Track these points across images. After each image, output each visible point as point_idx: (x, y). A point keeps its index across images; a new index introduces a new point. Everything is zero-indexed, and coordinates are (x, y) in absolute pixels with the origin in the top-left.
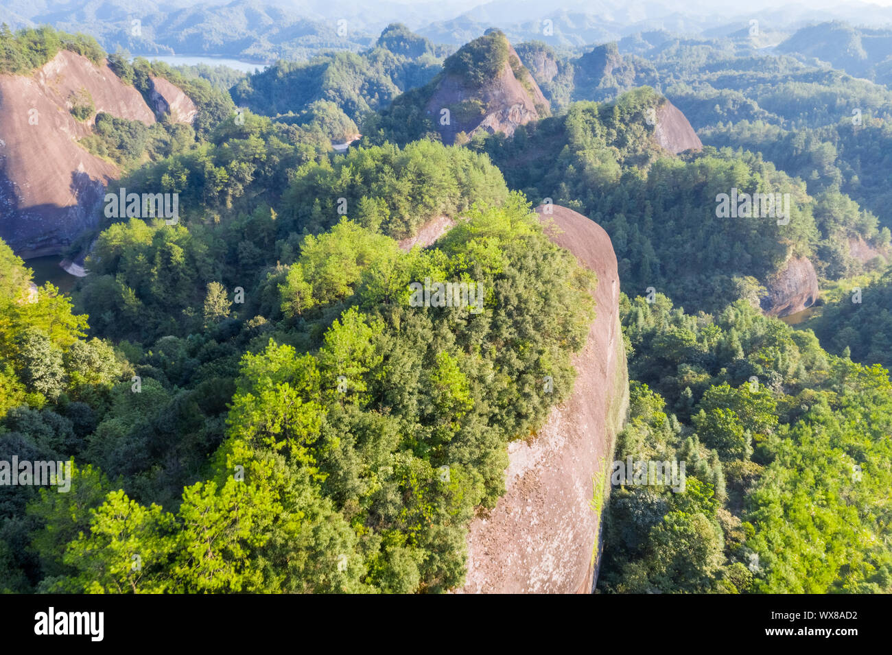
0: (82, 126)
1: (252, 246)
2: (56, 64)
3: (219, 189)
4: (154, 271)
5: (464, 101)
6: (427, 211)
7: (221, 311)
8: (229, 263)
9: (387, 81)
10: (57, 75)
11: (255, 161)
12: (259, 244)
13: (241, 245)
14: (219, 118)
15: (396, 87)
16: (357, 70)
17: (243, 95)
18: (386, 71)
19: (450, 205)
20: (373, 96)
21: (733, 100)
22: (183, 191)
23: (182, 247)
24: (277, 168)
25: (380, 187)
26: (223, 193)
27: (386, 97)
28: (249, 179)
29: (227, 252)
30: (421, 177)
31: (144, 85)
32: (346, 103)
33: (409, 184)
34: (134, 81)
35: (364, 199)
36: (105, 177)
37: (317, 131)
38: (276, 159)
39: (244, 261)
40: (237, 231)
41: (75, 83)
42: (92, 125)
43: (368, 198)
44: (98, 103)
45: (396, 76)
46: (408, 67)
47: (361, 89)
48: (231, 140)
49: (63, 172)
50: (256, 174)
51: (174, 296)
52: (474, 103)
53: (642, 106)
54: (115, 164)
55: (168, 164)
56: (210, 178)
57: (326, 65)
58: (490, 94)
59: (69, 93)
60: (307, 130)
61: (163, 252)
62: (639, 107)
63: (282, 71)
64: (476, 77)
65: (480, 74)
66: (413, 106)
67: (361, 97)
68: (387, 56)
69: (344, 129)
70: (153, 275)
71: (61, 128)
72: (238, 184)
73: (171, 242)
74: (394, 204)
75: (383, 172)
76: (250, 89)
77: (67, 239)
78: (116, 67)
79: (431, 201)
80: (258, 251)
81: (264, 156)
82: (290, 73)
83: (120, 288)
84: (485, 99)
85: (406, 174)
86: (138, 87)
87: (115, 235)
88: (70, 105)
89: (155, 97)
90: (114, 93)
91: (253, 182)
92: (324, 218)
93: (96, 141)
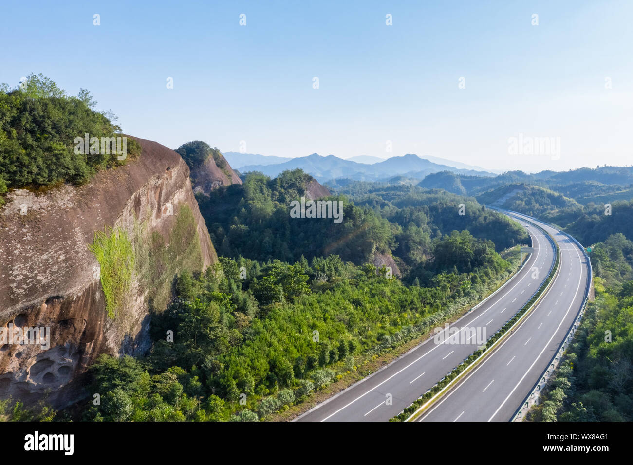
21: (376, 201)
53: (296, 179)
62: (294, 180)
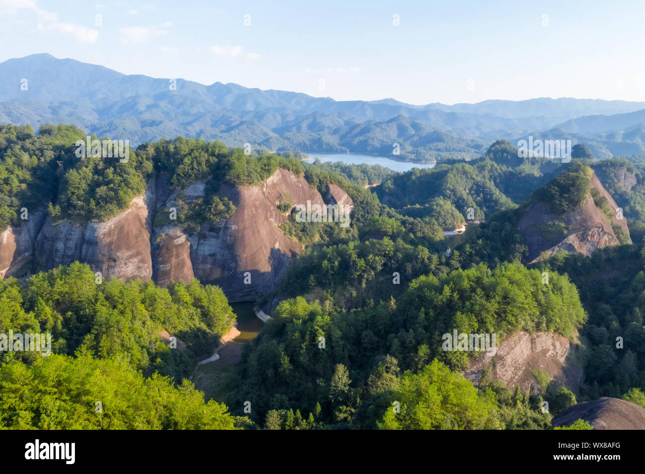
0: (283, 216)
1: (372, 335)
2: (274, 178)
3: (358, 274)
4: (303, 346)
5: (550, 223)
6: (510, 327)
7: (343, 387)
8: (354, 344)
9: (491, 185)
10: (274, 184)
11: (385, 255)
12: (377, 333)
13: (364, 333)
14: (367, 211)
15: (498, 190)
16: (469, 176)
17: (387, 190)
18: (491, 177)
19: (529, 322)
20: (478, 196)
22: (335, 272)
23: (324, 331)
24: (400, 262)
25: (472, 305)
26: (361, 277)
27: (489, 197)
28: (380, 268)
29: (354, 336)
30: (506, 299)
31: (324, 189)
32: (458, 200)
33: (496, 306)
34: (318, 187)
35: (459, 313)
36: (291, 251)
37: (434, 224)
38: (400, 255)
39: (366, 345)
40: (363, 321)
41: (284, 189)
42: (289, 216)
43: (462, 314)
44: (295, 201)
45: (498, 180)
46: (508, 174)
47: (470, 190)
48: (371, 239)
49: (266, 248)
50: (385, 265)
51: (314, 365)
52: (558, 225)
54: (297, 242)
55: (328, 253)
56: (353, 265)
57: (447, 172)
58: (572, 219)
59: (279, 195)
60: (426, 223)
61: (311, 331)
63: (415, 175)
64: (561, 205)
65: (565, 203)
66: (507, 223)
67: (470, 196)
68: (492, 166)
69: (454, 220)
70: (302, 349)
71: (270, 219)
72: (372, 271)
73: (318, 326)
74: (482, 320)
75: (476, 293)
76: (392, 186)
77: (261, 293)
78: (308, 178)
79: (513, 319)
80: (376, 339)
81: (392, 252)
82: (421, 177)
83: (281, 354)
84: (568, 222)
85: (494, 296)
86: (320, 190)
87: (285, 310)
88: (278, 203)
89: (329, 197)
90: (305, 195)
91: (382, 270)
92: (426, 323)
93: (289, 226)
